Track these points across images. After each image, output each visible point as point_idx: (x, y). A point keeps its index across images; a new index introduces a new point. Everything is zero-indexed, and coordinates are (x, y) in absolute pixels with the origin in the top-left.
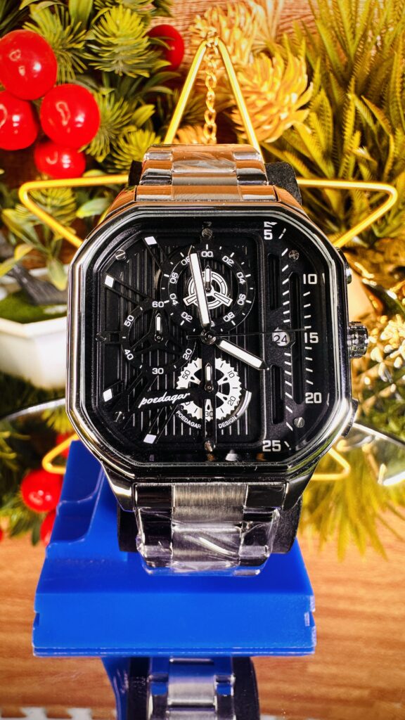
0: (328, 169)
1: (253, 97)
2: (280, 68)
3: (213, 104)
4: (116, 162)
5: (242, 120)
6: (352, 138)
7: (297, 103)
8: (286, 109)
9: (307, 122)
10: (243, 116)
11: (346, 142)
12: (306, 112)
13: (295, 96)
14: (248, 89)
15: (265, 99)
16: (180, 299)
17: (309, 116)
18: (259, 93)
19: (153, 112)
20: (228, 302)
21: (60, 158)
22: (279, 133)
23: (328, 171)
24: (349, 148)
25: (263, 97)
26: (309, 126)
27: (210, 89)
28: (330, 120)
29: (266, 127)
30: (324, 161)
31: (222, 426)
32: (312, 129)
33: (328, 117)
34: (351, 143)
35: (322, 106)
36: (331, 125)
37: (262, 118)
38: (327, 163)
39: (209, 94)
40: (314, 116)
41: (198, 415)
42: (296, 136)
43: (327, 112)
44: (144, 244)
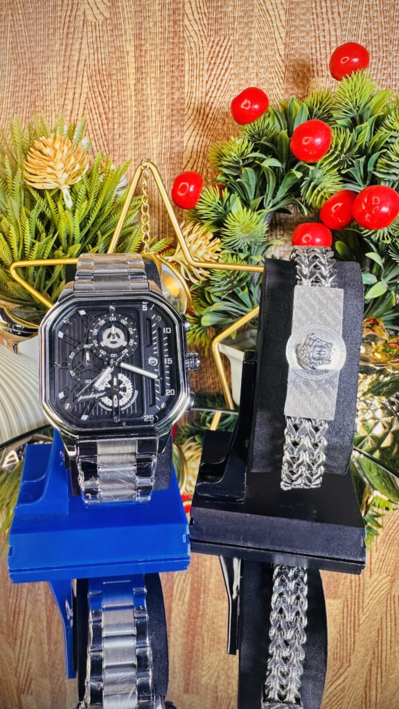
16: (98, 343)
20: (125, 344)
31: (122, 409)
41: (110, 405)
44: (79, 315)
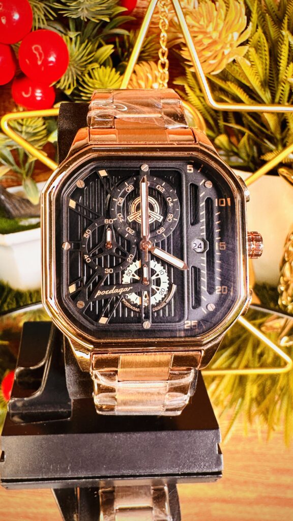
0: (266, 96)
1: (200, 36)
2: (223, 12)
3: (165, 43)
4: (82, 94)
5: (190, 56)
6: (287, 69)
7: (237, 40)
8: (228, 46)
9: (247, 56)
10: (191, 53)
11: (281, 72)
12: (246, 48)
13: (236, 35)
14: (196, 29)
15: (211, 37)
17: (248, 51)
18: (205, 33)
19: (113, 51)
21: (33, 92)
22: (223, 66)
23: (266, 98)
24: (284, 78)
25: (208, 36)
26: (249, 59)
27: (163, 30)
28: (267, 53)
29: (212, 62)
30: (263, 89)
32: (251, 62)
33: (265, 50)
34: (286, 73)
35: (259, 42)
36: (268, 57)
37: (207, 54)
38: (265, 91)
39: (162, 35)
40: (252, 50)
42: (237, 68)
43: (265, 46)
